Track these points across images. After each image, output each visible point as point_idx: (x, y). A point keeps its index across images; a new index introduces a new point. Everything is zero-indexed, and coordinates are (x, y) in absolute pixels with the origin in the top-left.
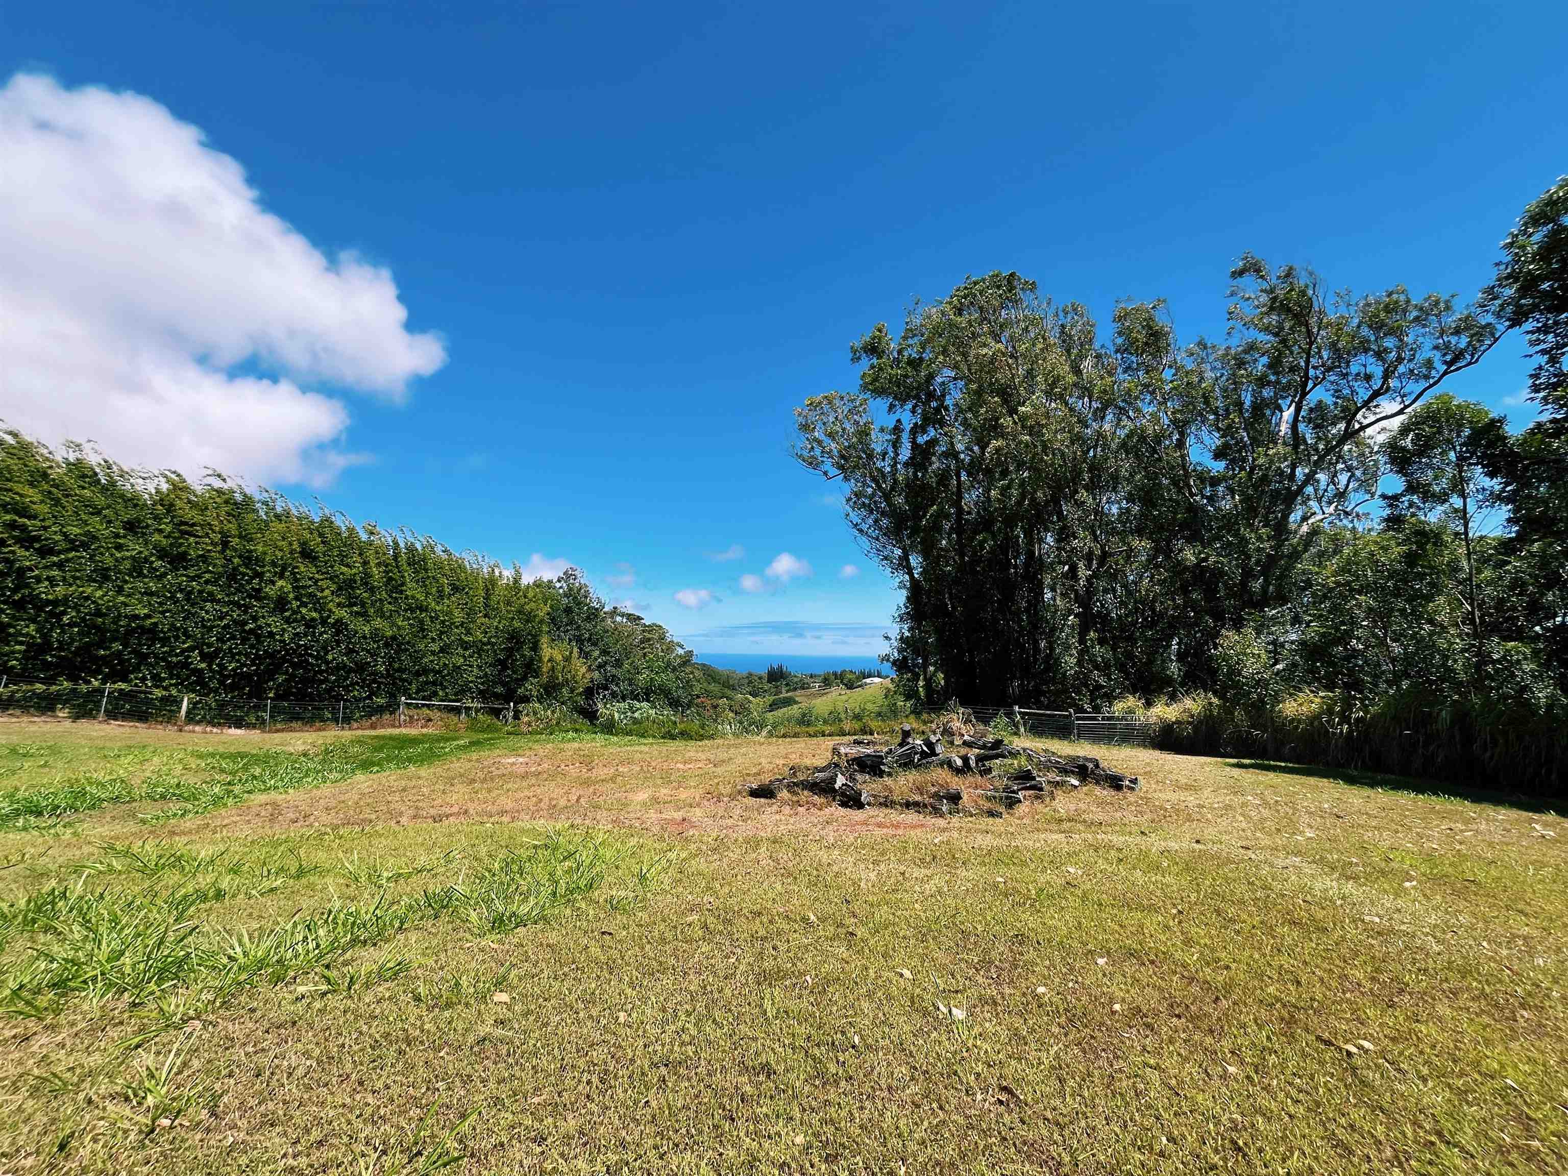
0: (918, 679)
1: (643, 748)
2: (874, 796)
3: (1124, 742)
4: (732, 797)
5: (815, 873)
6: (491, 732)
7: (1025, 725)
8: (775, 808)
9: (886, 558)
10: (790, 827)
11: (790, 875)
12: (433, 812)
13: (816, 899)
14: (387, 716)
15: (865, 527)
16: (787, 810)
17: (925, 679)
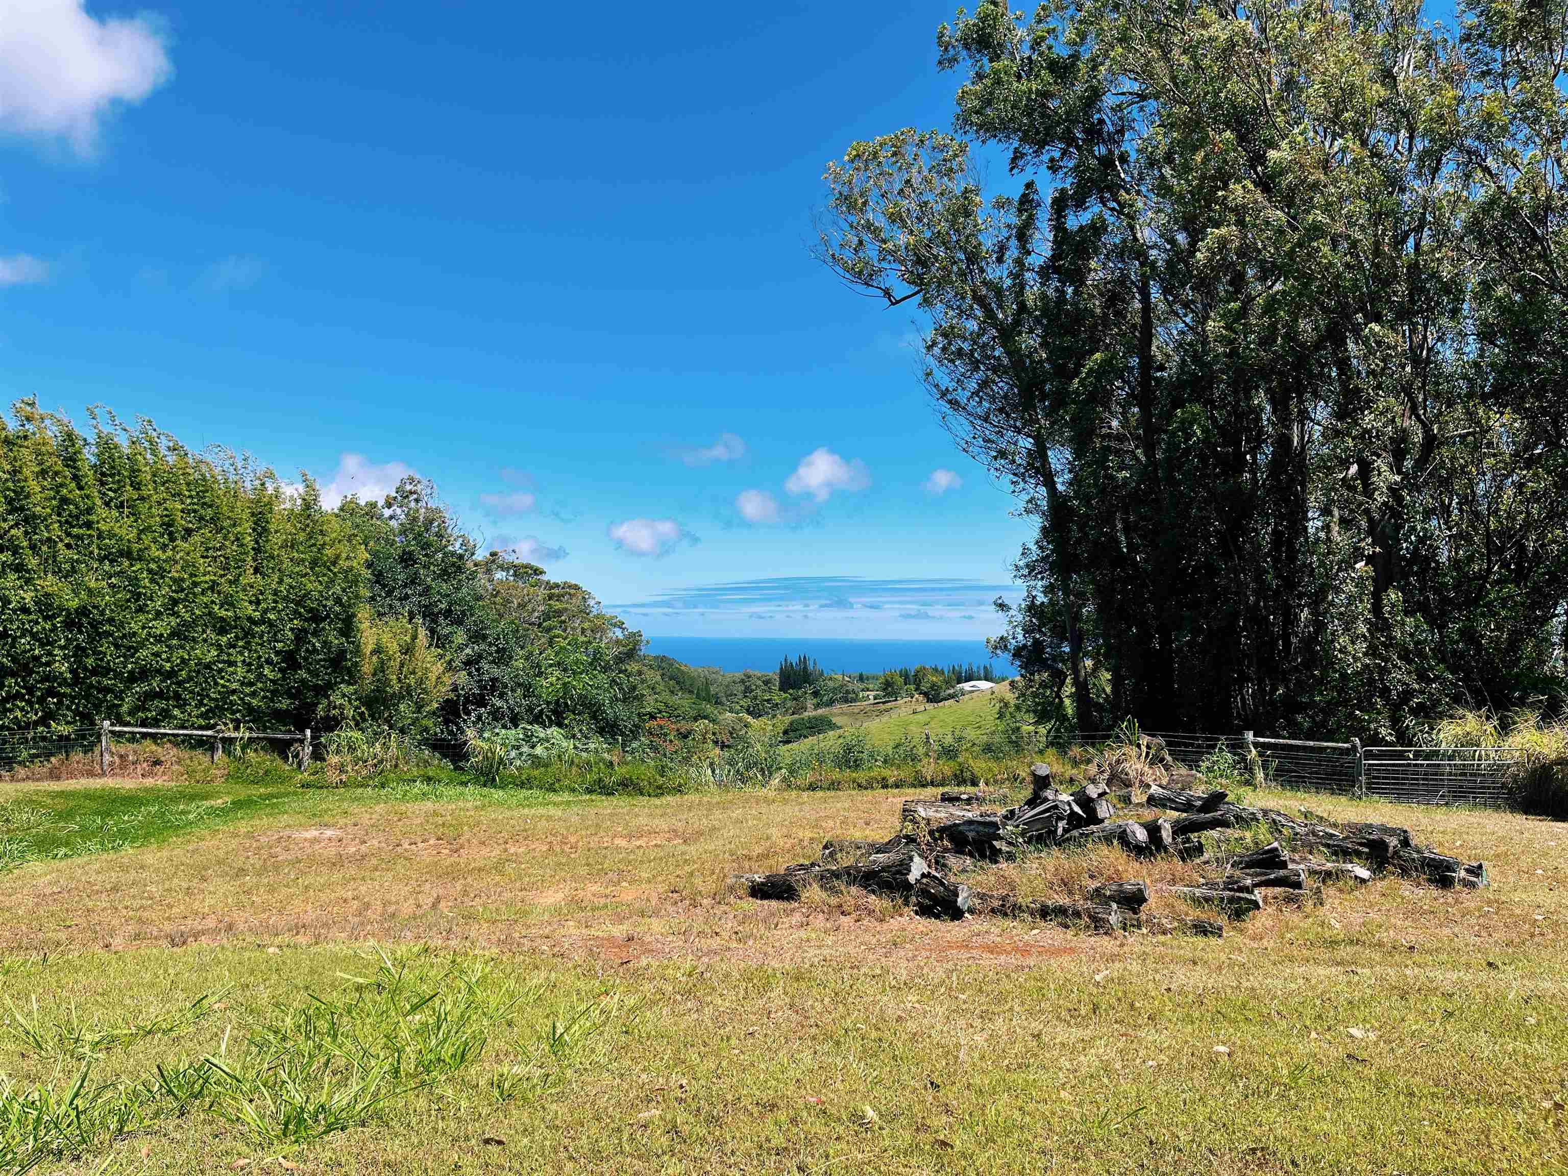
0: (1063, 683)
1: (552, 811)
2: (982, 897)
3: (1456, 798)
4: (718, 898)
5: (874, 1034)
6: (274, 782)
7: (1265, 767)
8: (797, 918)
9: (1002, 454)
10: (826, 952)
11: (828, 1037)
12: (168, 927)
13: (878, 1082)
14: (77, 756)
15: (962, 396)
16: (819, 921)
17: (1076, 683)
